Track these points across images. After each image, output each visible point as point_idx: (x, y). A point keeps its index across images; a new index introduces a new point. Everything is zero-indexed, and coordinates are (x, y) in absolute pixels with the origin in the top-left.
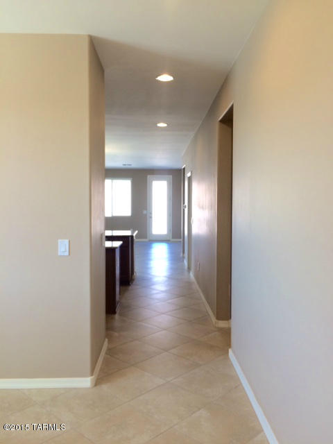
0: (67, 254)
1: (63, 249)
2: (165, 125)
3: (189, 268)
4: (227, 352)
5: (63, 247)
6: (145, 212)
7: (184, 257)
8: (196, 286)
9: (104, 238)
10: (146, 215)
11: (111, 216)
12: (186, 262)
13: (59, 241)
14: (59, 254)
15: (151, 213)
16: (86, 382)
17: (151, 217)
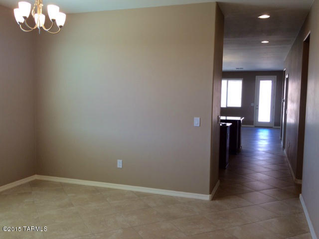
0: (199, 125)
1: (197, 123)
2: (268, 42)
3: (284, 147)
4: (298, 196)
5: (197, 121)
6: (252, 104)
7: (281, 139)
8: (286, 159)
9: (220, 121)
10: (253, 107)
11: (225, 106)
12: (282, 143)
13: (195, 118)
14: (195, 125)
15: (258, 106)
16: (207, 197)
17: (258, 109)
